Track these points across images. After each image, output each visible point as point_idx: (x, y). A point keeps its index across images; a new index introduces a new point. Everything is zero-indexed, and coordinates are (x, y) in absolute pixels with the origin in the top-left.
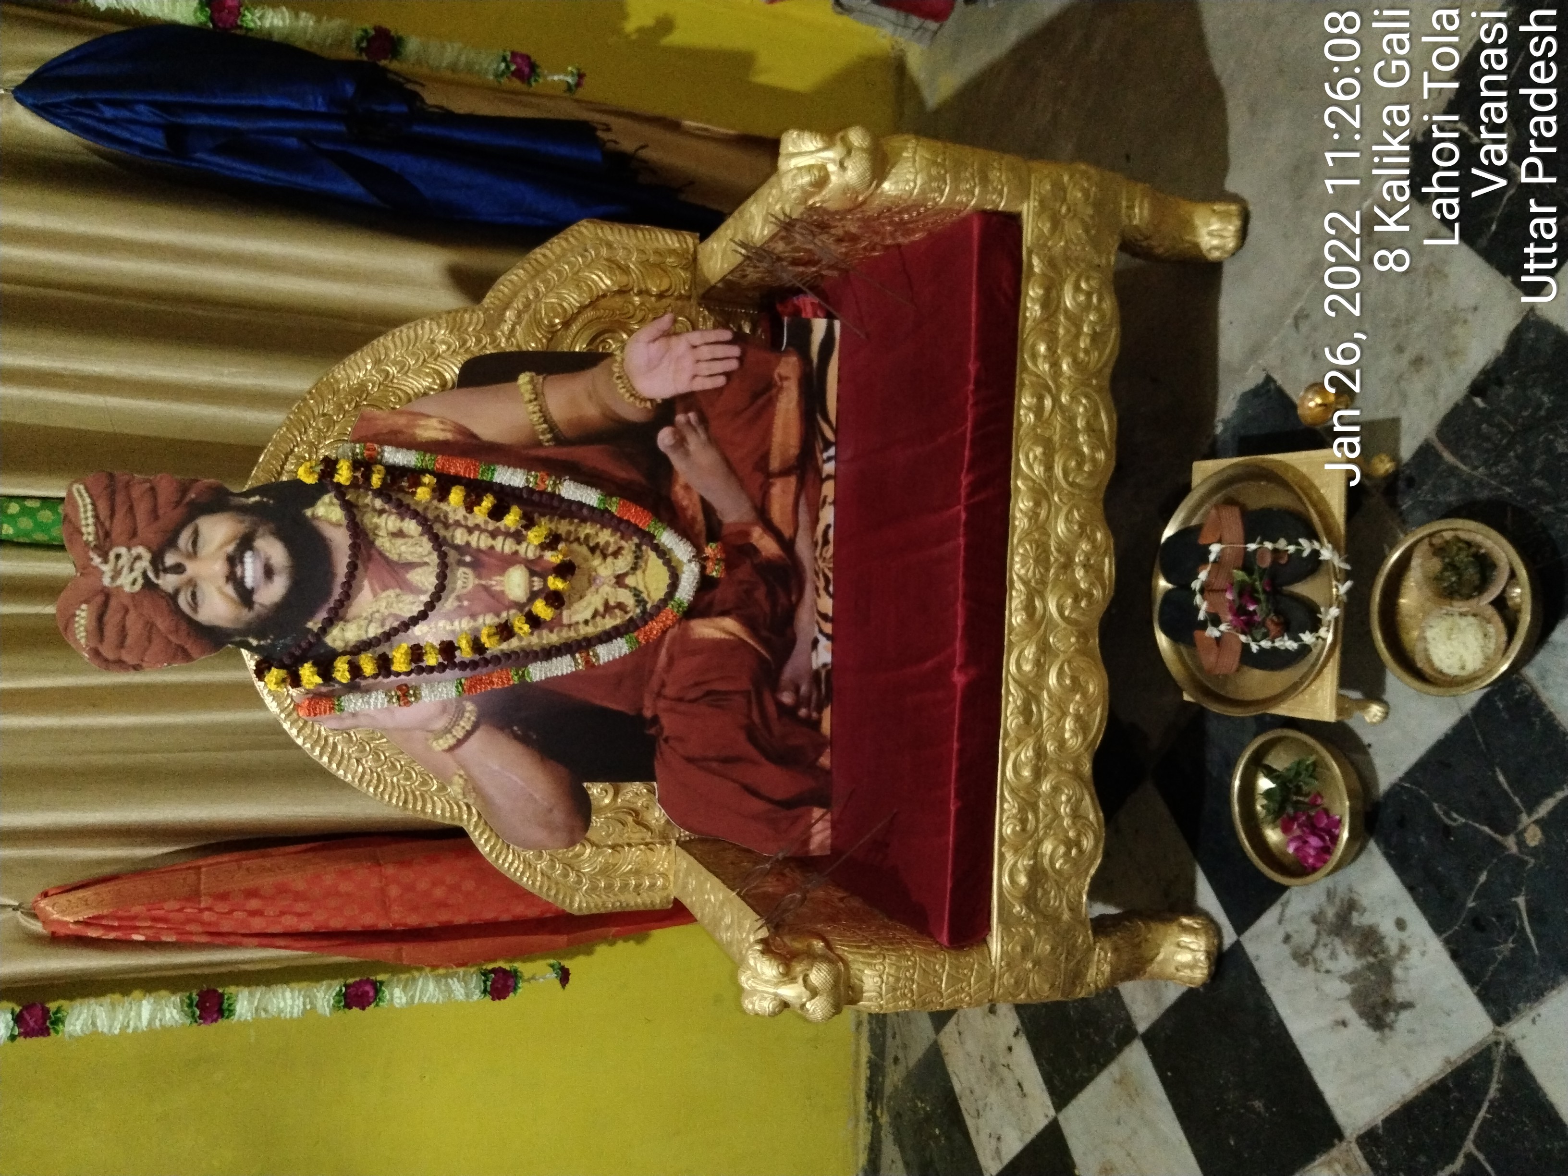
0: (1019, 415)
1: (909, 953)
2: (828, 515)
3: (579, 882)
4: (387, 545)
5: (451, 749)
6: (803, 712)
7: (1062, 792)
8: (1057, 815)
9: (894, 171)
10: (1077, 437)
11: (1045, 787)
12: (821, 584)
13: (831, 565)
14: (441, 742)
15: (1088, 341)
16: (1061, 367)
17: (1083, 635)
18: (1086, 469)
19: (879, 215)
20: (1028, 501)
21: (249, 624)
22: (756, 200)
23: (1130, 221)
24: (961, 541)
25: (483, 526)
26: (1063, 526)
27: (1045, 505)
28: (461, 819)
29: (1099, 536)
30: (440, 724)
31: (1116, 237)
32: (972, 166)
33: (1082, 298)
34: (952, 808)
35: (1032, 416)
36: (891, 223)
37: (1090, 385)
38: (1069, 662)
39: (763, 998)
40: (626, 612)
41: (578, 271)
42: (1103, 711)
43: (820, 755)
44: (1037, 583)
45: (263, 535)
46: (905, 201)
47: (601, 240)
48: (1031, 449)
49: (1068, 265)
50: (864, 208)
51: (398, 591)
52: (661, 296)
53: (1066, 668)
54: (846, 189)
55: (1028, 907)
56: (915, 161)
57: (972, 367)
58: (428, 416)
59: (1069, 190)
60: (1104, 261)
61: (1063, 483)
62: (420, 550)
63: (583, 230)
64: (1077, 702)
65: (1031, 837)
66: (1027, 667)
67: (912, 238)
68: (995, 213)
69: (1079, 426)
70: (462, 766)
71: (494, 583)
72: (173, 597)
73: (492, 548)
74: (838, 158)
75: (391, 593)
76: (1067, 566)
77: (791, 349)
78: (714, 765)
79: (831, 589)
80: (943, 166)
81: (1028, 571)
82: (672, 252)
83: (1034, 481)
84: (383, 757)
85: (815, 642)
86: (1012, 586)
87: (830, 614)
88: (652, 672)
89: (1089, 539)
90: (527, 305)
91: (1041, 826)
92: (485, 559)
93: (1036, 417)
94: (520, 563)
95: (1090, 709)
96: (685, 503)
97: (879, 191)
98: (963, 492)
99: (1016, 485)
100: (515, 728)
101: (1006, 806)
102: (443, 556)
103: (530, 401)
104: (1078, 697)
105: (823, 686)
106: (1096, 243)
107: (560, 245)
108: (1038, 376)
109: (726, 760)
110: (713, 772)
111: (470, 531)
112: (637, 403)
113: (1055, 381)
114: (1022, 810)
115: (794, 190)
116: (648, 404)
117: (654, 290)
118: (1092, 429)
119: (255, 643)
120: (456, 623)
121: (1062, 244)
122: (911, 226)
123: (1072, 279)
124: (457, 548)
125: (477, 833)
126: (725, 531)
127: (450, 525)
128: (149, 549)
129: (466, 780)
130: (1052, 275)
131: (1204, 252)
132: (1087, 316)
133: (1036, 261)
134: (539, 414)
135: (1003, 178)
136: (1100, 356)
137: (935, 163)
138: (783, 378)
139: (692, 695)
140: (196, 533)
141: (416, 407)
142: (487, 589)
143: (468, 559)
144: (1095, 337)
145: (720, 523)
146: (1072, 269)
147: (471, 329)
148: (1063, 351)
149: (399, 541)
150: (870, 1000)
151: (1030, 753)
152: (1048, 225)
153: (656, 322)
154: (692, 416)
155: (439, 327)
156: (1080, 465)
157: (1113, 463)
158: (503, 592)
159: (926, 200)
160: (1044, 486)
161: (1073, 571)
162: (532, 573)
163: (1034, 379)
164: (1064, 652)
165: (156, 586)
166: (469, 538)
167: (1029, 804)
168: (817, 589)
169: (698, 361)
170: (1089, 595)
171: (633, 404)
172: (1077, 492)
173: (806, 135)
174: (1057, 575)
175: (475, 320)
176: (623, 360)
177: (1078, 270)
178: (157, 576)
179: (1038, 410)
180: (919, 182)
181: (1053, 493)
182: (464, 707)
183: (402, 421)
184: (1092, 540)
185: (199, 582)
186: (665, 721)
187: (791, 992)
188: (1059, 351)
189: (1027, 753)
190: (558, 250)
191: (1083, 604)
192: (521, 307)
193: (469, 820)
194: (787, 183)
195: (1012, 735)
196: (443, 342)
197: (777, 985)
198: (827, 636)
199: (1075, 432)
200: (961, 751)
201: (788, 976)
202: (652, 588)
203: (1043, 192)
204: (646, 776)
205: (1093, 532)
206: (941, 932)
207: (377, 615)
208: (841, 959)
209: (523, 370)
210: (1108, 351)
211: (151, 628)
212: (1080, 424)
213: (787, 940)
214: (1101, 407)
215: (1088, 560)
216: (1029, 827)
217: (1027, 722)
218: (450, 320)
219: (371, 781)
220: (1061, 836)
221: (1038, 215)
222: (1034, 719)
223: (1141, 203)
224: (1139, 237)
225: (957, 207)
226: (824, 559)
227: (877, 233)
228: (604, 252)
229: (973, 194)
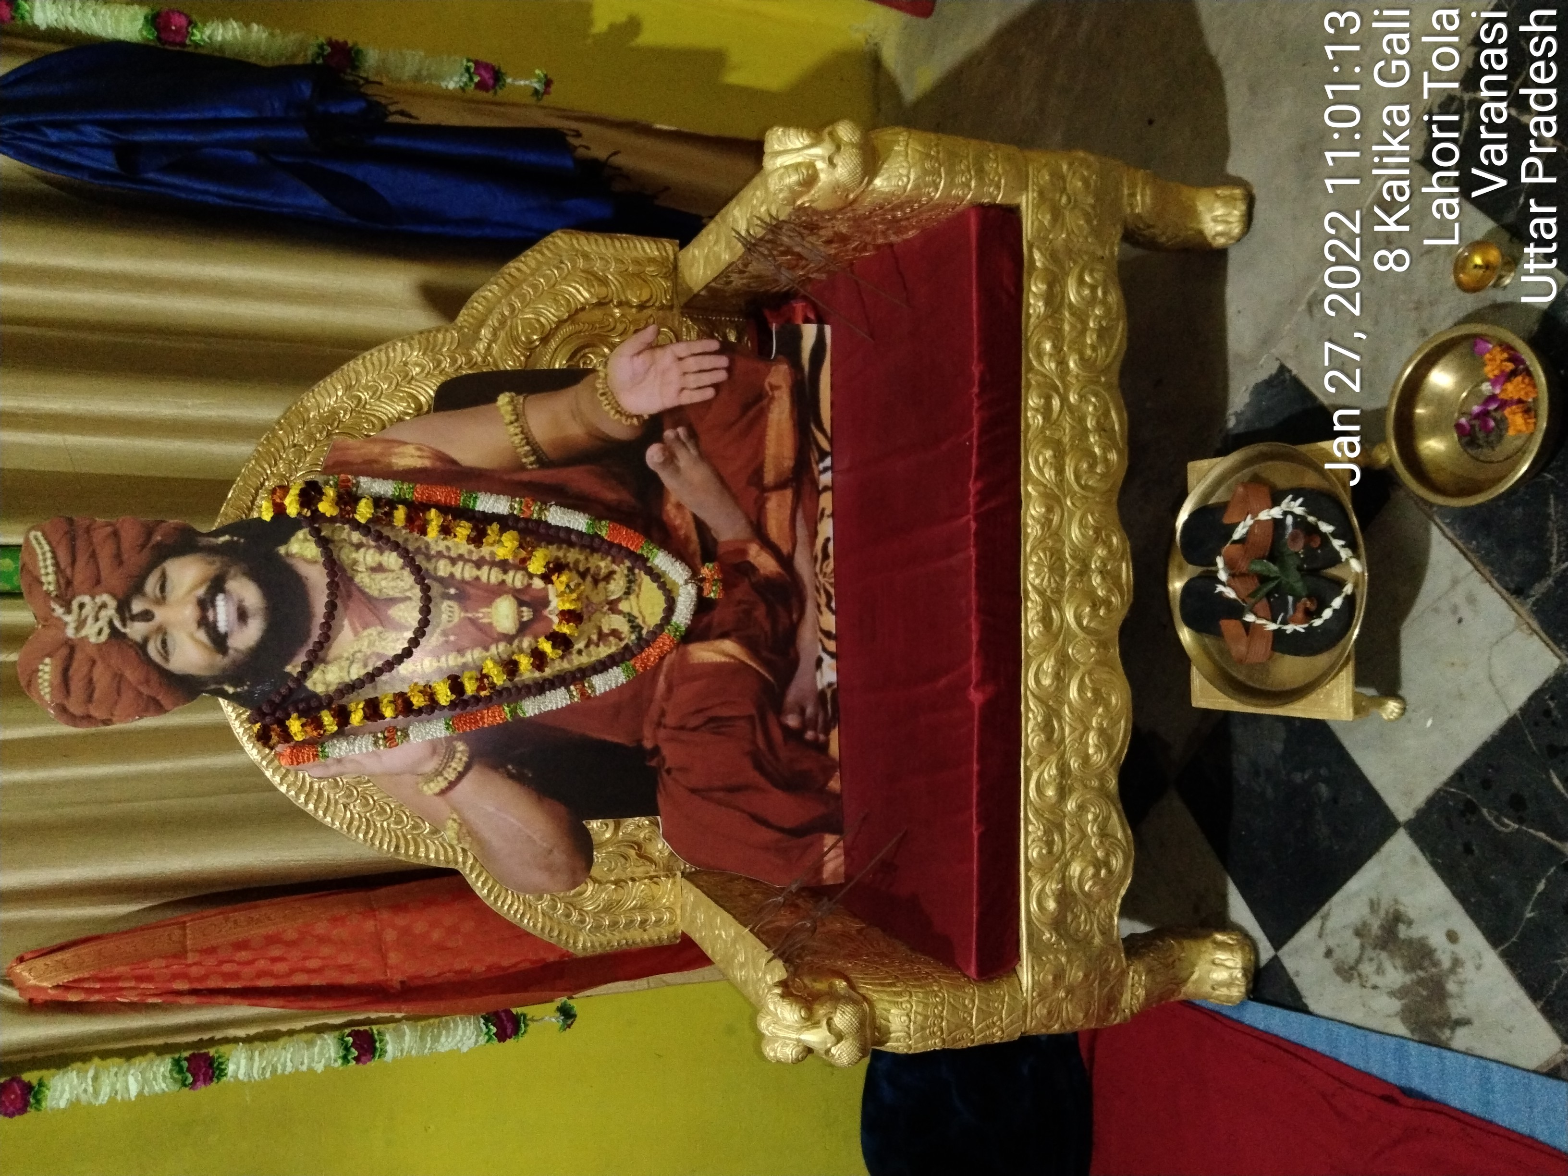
0: (1026, 418)
1: (936, 989)
2: (826, 528)
3: (583, 921)
4: (367, 580)
5: (443, 792)
6: (810, 735)
7: (1087, 812)
8: (1084, 835)
9: (885, 166)
10: (1087, 438)
11: (1071, 805)
12: (823, 600)
13: (832, 580)
14: (432, 785)
15: (1095, 336)
16: (1068, 367)
17: (1103, 645)
18: (1098, 471)
19: (871, 213)
20: (1040, 507)
21: (224, 670)
22: (738, 204)
23: (1133, 209)
24: (972, 552)
25: (466, 556)
26: (1077, 531)
27: (1057, 510)
28: (456, 862)
29: (1115, 540)
30: (430, 766)
31: (1118, 227)
32: (967, 156)
33: (1087, 292)
34: (975, 834)
35: (1039, 417)
36: (883, 221)
37: (1097, 382)
38: (1090, 673)
39: (785, 1045)
40: (621, 640)
41: (554, 285)
42: (1127, 722)
43: (829, 778)
44: (1052, 592)
45: (235, 576)
46: (899, 197)
47: (577, 251)
48: (1040, 453)
49: (1070, 259)
50: (855, 206)
51: (380, 628)
52: (642, 307)
53: (1087, 680)
54: (836, 187)
55: (1059, 934)
56: (907, 155)
57: (976, 370)
58: (405, 443)
59: (1068, 179)
60: (1107, 252)
61: (1076, 488)
62: (402, 584)
63: (560, 243)
64: (1100, 715)
65: (1057, 861)
66: (1046, 681)
67: (905, 237)
68: (993, 206)
69: (1089, 426)
70: (454, 809)
71: (481, 615)
72: (142, 647)
73: (477, 578)
74: (827, 155)
75: (373, 631)
76: (1084, 572)
77: (780, 357)
78: (720, 795)
79: (833, 605)
80: (937, 159)
81: (1043, 580)
82: (652, 261)
83: (1045, 486)
84: (371, 802)
85: (819, 662)
86: (1027, 598)
87: (834, 631)
88: (651, 701)
89: (1104, 542)
90: (503, 322)
91: (1068, 847)
92: (472, 591)
93: (1044, 418)
94: (506, 592)
95: (1114, 723)
96: (678, 522)
97: (870, 188)
98: (972, 501)
99: (1026, 491)
100: (510, 767)
101: (1030, 828)
102: (426, 589)
103: (511, 423)
104: (1100, 710)
105: (829, 707)
106: (1096, 233)
107: (535, 259)
108: (1045, 376)
109: (732, 790)
110: (719, 803)
111: (453, 561)
112: (623, 419)
113: (1063, 381)
114: (1048, 832)
115: (781, 191)
116: (635, 421)
117: (635, 301)
118: (1102, 428)
119: (231, 690)
120: (443, 659)
121: (1064, 236)
122: (903, 223)
123: (1076, 271)
124: (441, 580)
125: (473, 876)
126: (721, 550)
127: (433, 556)
128: (114, 596)
129: (460, 824)
130: (1056, 269)
131: (1209, 239)
132: (1093, 311)
133: (1037, 255)
134: (521, 436)
135: (1000, 170)
136: (1107, 353)
137: (928, 156)
138: (773, 388)
139: (693, 722)
140: (164, 577)
141: (392, 434)
142: (473, 622)
143: (452, 591)
144: (1102, 333)
145: (715, 541)
146: (1075, 262)
147: (445, 349)
148: (1069, 348)
149: (379, 576)
150: (898, 1040)
151: (1054, 772)
152: (1048, 217)
153: (640, 334)
154: (681, 430)
155: (412, 349)
156: (1092, 467)
157: (1126, 463)
158: (490, 624)
159: (921, 196)
160: (1056, 490)
161: (1090, 578)
162: (521, 603)
163: (1039, 378)
164: (1083, 664)
165: (124, 636)
166: (453, 570)
167: (1054, 826)
168: (819, 606)
169: (685, 373)
170: (1107, 603)
171: (619, 421)
172: (1089, 494)
173: (792, 132)
174: (1073, 582)
175: (448, 340)
176: (606, 375)
177: (1081, 262)
178: (124, 625)
179: (1046, 412)
180: (912, 177)
181: (1065, 497)
182: (455, 747)
183: (376, 449)
184: (1107, 544)
185: (170, 630)
186: (667, 751)
187: (815, 1037)
188: (1065, 349)
189: (1050, 771)
190: (533, 264)
191: (1102, 612)
192: (497, 324)
193: (464, 863)
194: (773, 183)
195: (1034, 753)
196: (417, 364)
197: (799, 1030)
198: (832, 655)
199: (1085, 432)
200: (981, 774)
201: (811, 1021)
202: (647, 613)
203: (1041, 182)
204: (648, 809)
205: (1109, 537)
206: (968, 962)
207: (359, 655)
208: (865, 998)
209: (501, 391)
210: (1115, 347)
211: (119, 682)
212: (1090, 423)
213: (807, 981)
214: (1111, 405)
215: (1105, 565)
216: (1055, 849)
217: (1049, 738)
218: (424, 341)
219: (359, 827)
220: (1089, 858)
221: (1037, 207)
222: (1056, 735)
223: (1143, 189)
224: (1141, 226)
225: (953, 202)
226: (825, 575)
227: (868, 233)
228: (581, 263)
229: (970, 189)
